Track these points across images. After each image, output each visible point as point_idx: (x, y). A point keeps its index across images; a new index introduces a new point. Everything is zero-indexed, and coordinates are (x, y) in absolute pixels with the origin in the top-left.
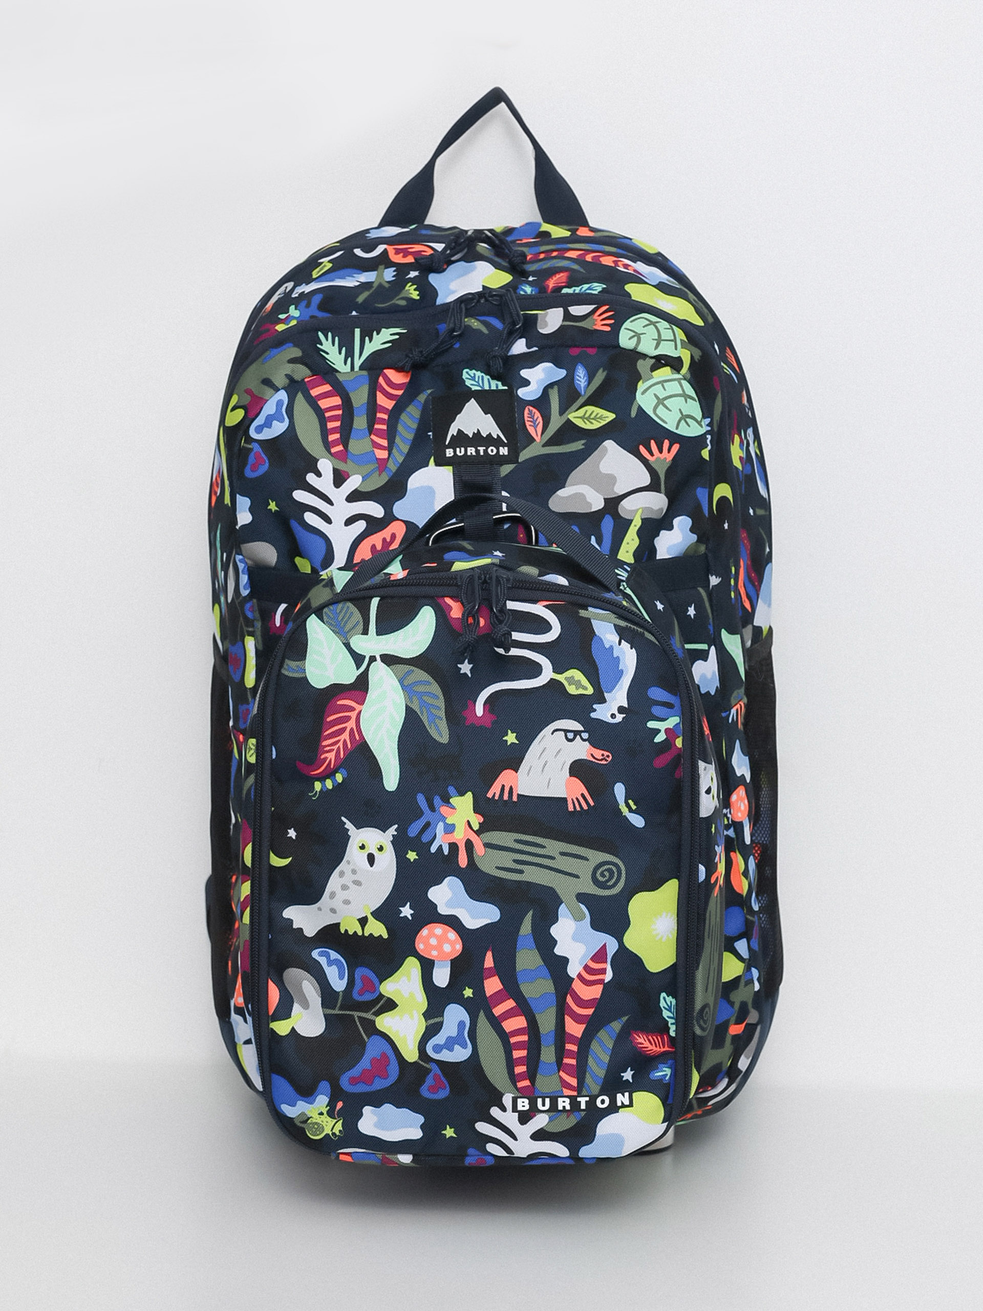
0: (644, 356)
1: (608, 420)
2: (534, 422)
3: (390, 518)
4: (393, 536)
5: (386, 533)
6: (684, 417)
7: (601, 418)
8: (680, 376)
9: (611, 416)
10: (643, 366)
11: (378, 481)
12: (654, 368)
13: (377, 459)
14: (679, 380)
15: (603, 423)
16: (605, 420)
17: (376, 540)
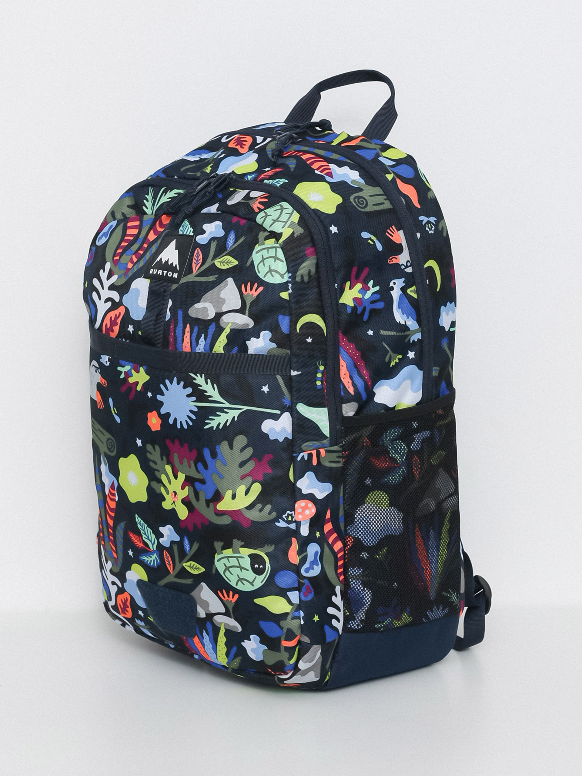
0: (265, 230)
1: (233, 265)
2: (197, 261)
3: (120, 304)
4: (120, 314)
5: (116, 312)
6: (270, 271)
7: (230, 263)
8: (278, 245)
9: (236, 263)
10: (262, 235)
11: (123, 281)
12: (267, 238)
13: (127, 268)
14: (276, 248)
15: (230, 266)
16: (232, 265)
17: (112, 314)
